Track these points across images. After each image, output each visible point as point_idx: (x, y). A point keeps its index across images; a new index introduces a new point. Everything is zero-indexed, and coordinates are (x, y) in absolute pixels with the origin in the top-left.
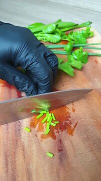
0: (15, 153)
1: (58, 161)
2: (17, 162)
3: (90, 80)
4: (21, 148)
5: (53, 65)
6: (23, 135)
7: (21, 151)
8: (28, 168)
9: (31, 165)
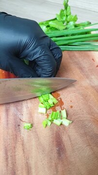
0: (14, 147)
1: (56, 155)
2: (17, 157)
3: (87, 78)
4: (21, 143)
5: (57, 57)
6: (22, 130)
7: (21, 146)
8: (27, 163)
9: (30, 159)
